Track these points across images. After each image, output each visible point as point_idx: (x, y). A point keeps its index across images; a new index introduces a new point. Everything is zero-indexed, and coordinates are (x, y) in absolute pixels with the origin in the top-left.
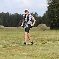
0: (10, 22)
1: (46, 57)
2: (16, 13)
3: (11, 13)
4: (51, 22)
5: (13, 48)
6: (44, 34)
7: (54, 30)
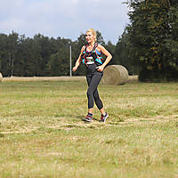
0: (22, 61)
1: (114, 163)
2: (39, 35)
3: (24, 36)
4: (142, 59)
5: (22, 139)
6: (118, 96)
7: (149, 84)
